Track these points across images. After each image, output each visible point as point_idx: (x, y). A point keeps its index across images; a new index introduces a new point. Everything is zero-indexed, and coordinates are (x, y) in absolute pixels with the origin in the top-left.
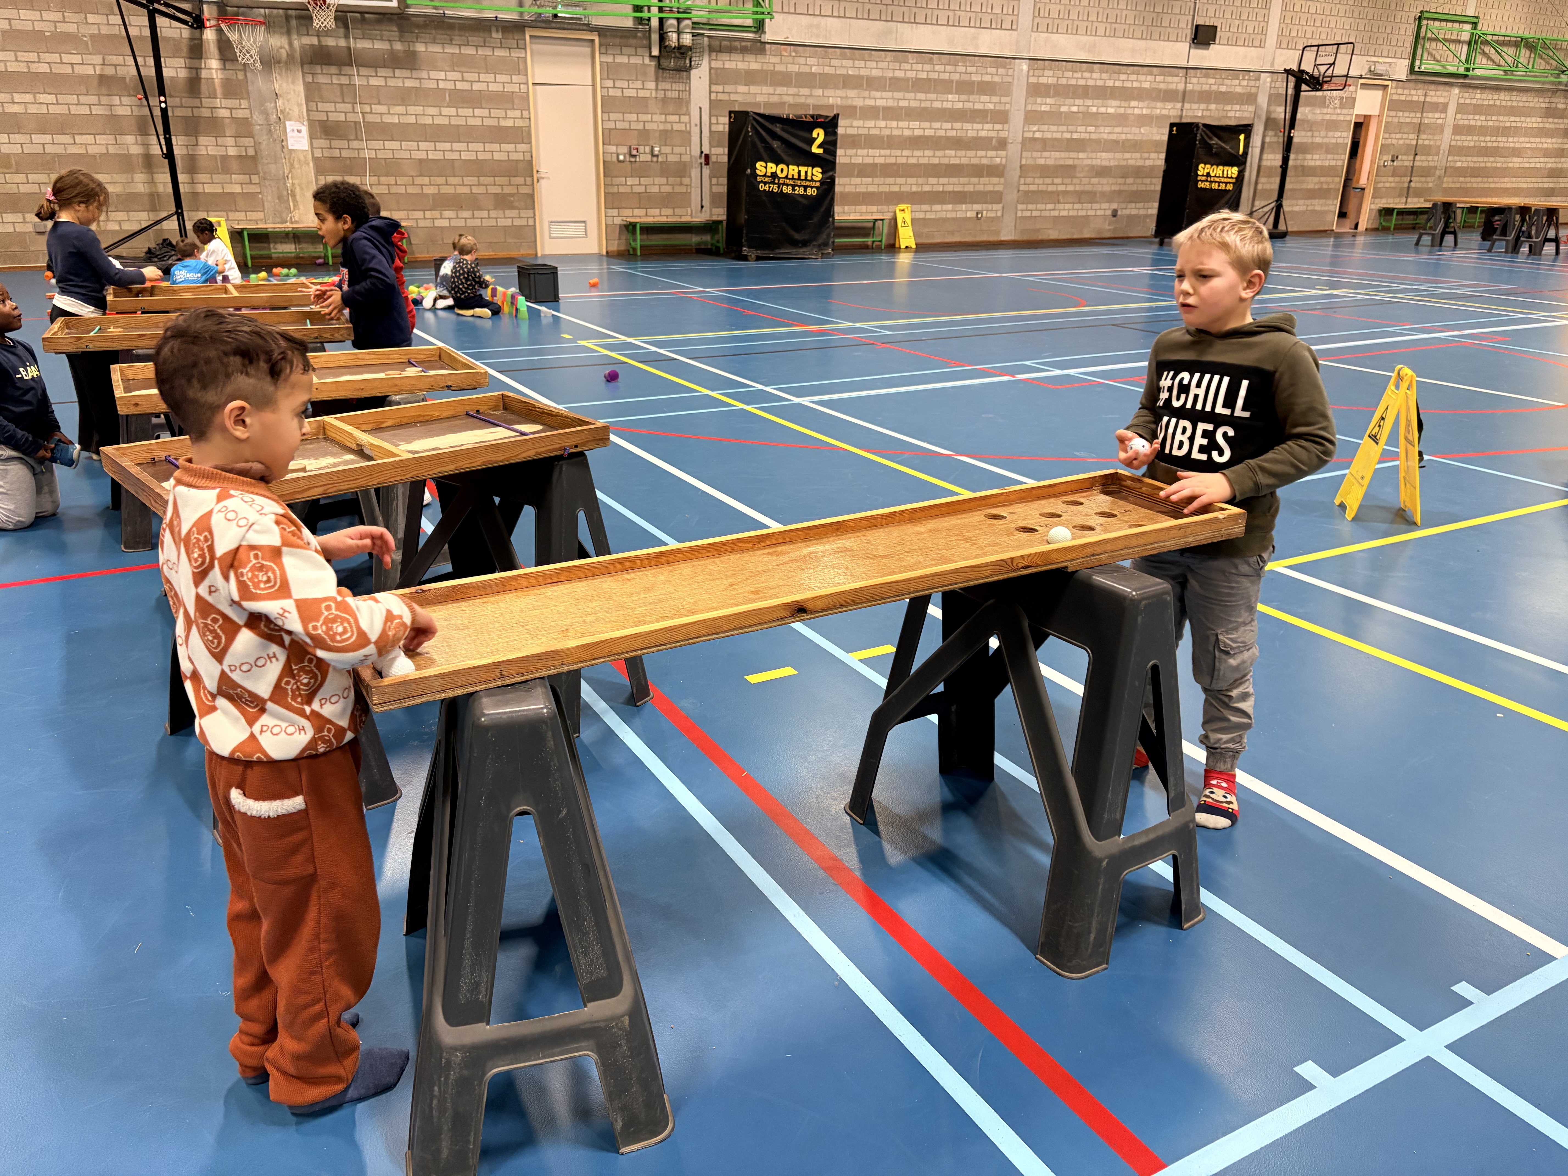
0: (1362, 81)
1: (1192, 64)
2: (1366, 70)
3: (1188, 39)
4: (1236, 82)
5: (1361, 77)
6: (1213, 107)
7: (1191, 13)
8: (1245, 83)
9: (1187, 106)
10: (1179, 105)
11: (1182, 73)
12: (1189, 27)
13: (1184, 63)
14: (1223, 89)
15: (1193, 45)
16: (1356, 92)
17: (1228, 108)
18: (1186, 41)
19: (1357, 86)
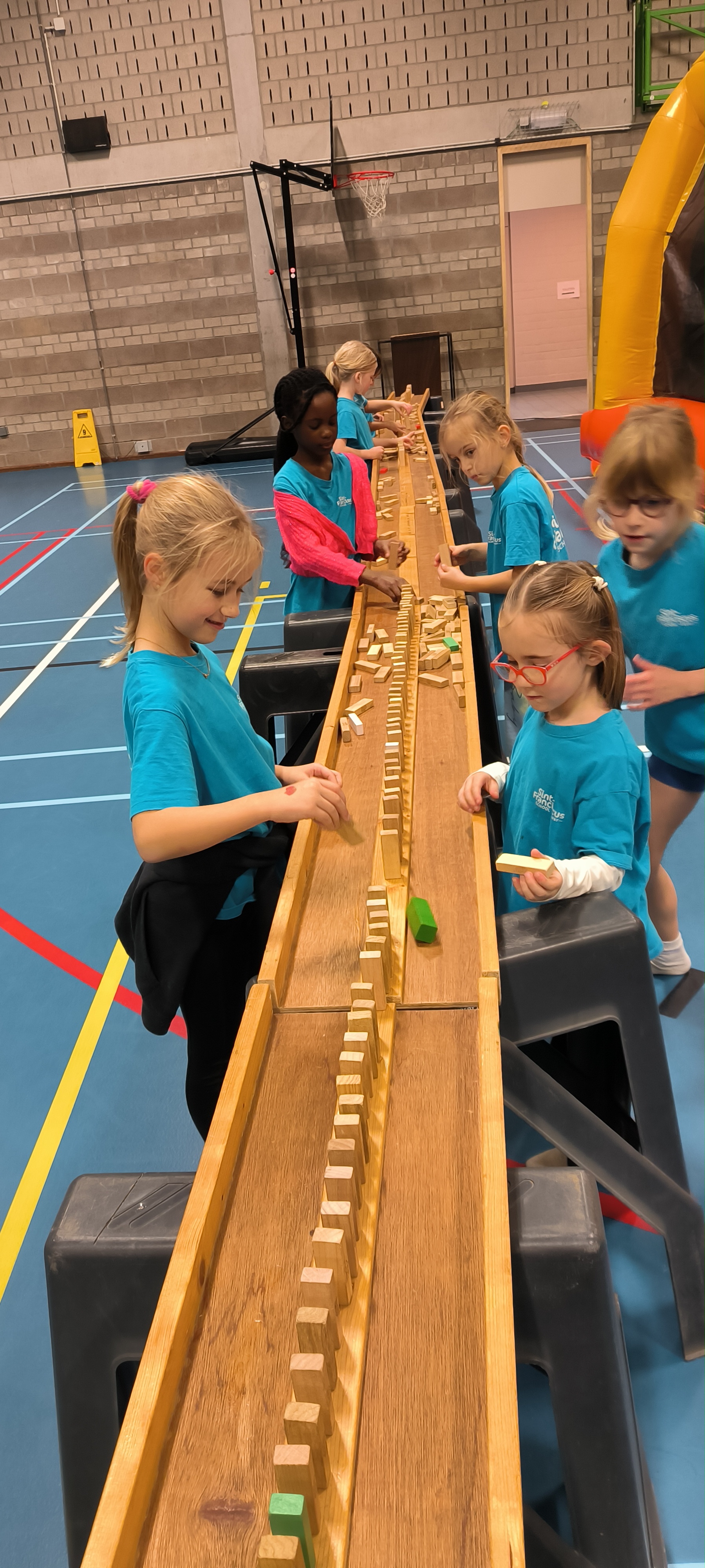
0: (501, 151)
1: (78, 186)
2: (513, 127)
3: (58, 147)
4: (190, 201)
5: (498, 143)
6: (149, 248)
7: (50, 104)
8: (210, 199)
9: (89, 254)
10: (76, 256)
11: (62, 205)
12: (53, 126)
13: (64, 189)
14: (163, 216)
15: (70, 156)
16: (495, 171)
17: (185, 244)
18: (54, 153)
19: (494, 161)
